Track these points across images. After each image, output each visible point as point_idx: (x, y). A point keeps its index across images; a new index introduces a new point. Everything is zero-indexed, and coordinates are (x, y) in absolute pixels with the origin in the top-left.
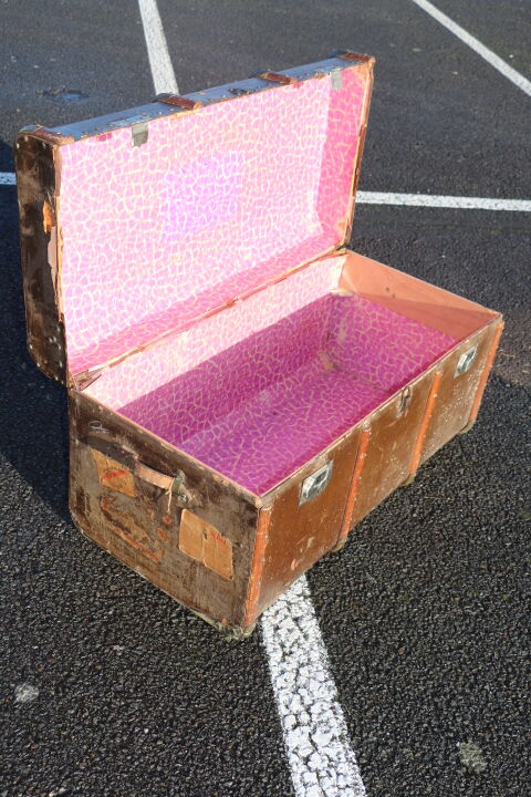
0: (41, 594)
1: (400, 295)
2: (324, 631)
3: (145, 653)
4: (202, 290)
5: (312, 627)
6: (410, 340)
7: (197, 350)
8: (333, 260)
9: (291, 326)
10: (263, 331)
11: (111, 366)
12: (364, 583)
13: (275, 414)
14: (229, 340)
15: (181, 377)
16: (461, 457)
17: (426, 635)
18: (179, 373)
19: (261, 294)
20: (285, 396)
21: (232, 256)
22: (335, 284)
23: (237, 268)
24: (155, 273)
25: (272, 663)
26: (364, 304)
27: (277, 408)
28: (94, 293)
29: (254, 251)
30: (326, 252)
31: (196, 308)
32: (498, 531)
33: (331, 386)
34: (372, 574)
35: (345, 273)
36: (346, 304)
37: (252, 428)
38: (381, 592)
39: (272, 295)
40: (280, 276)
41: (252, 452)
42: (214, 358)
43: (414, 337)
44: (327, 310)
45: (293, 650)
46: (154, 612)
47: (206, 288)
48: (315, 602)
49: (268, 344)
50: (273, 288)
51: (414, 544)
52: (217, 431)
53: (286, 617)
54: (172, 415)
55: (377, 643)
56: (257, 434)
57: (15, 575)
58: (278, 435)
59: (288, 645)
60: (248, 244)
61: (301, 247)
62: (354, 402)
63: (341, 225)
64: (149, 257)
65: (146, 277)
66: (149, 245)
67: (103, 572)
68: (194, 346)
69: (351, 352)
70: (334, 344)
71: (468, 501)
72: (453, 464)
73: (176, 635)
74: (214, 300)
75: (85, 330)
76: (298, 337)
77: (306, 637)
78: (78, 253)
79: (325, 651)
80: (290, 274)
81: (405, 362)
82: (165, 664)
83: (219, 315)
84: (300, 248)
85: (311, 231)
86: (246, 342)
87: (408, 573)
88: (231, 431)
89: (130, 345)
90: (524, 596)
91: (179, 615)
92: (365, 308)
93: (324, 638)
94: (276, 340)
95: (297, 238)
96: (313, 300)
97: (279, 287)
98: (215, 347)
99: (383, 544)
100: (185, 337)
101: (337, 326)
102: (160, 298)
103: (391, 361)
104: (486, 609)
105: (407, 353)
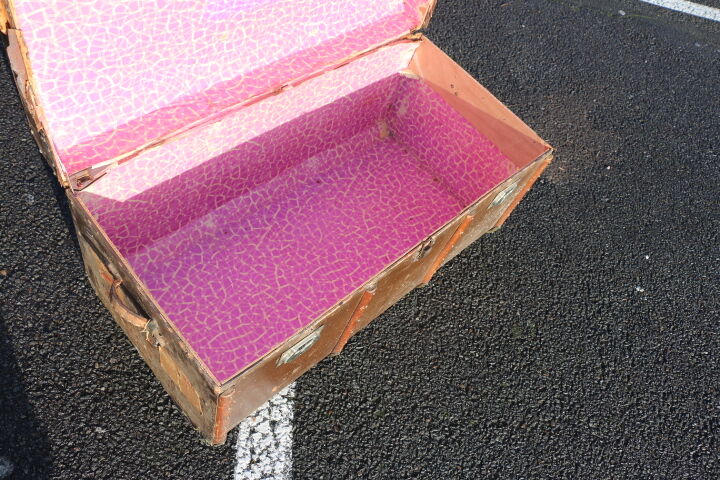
0: (45, 356)
1: (462, 96)
2: (296, 440)
3: (124, 440)
4: (252, 69)
5: (285, 433)
6: (461, 137)
7: (234, 136)
8: (405, 45)
9: (349, 103)
10: (316, 111)
11: (120, 162)
12: (348, 391)
13: (318, 182)
14: (274, 122)
15: (214, 159)
16: (478, 257)
17: (388, 457)
18: (211, 156)
19: (316, 80)
20: (334, 163)
21: (295, 31)
22: (404, 65)
23: (300, 44)
24: (195, 52)
25: (238, 469)
26: (428, 91)
27: (323, 175)
28: (114, 75)
29: (322, 27)
30: (400, 36)
31: (239, 92)
32: (488, 347)
33: (380, 158)
34: (358, 380)
35: (416, 57)
36: (412, 85)
37: (292, 195)
38: (361, 403)
39: (330, 79)
40: (343, 60)
41: (284, 223)
42: (255, 139)
43: (466, 136)
44: (392, 87)
45: (261, 458)
46: (143, 395)
47: (257, 67)
48: (296, 407)
49: (321, 120)
50: (332, 72)
51: (407, 352)
52: (255, 197)
53: (265, 419)
54: (203, 191)
55: (341, 460)
56: (294, 203)
57: (26, 330)
58: (314, 207)
59: (258, 451)
60: (315, 20)
61: (376, 25)
62: (397, 180)
63: (422, 9)
64: (187, 37)
65: (183, 56)
66: (187, 25)
67: (108, 340)
68: (230, 133)
69: (407, 128)
70: (394, 115)
71: (471, 309)
72: (469, 264)
73: (156, 424)
74: (261, 83)
75: (102, 113)
76: (357, 111)
77: (277, 445)
78: (86, 37)
79: (290, 464)
80: (352, 60)
81: (453, 154)
82: (139, 456)
83: (262, 103)
84: (374, 28)
85: (391, 8)
86: (295, 122)
87: (393, 385)
88: (270, 197)
89: (151, 135)
90: (489, 424)
91: (166, 402)
92: (428, 94)
93: (294, 448)
94: (330, 116)
95: (374, 15)
96: (378, 80)
97: (339, 71)
98: (256, 130)
99: (379, 348)
100: (217, 126)
101: (399, 101)
102: (200, 78)
103: (440, 149)
104: (451, 434)
105: (456, 148)
